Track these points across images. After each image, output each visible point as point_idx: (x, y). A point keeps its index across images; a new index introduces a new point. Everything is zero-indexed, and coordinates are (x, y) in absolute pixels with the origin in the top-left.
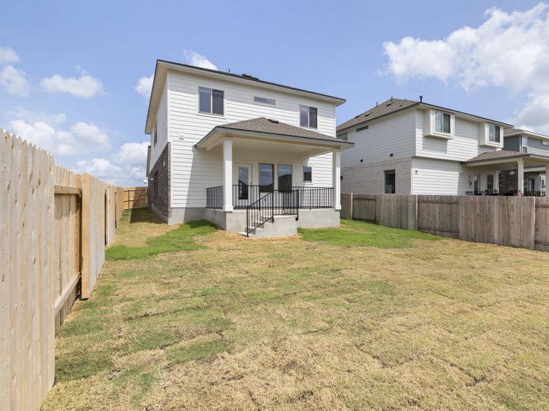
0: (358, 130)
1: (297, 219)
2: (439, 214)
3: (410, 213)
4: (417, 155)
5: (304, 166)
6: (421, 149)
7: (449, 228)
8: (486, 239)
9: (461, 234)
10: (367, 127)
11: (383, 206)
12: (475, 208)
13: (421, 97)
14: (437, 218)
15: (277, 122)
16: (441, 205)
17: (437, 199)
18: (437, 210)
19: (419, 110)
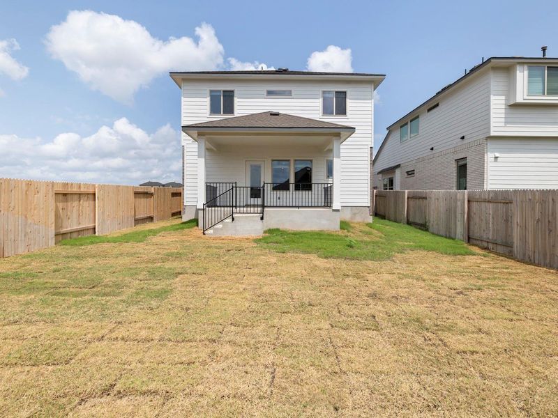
0: (429, 110)
1: (262, 218)
2: (493, 218)
3: (459, 216)
4: (492, 134)
5: (327, 160)
6: (503, 124)
7: (504, 241)
8: (548, 261)
9: (515, 249)
10: (437, 105)
11: (432, 207)
12: (533, 209)
13: (544, 49)
14: (491, 225)
15: (277, 114)
16: (495, 205)
17: (491, 195)
18: (491, 212)
19: (495, 69)
